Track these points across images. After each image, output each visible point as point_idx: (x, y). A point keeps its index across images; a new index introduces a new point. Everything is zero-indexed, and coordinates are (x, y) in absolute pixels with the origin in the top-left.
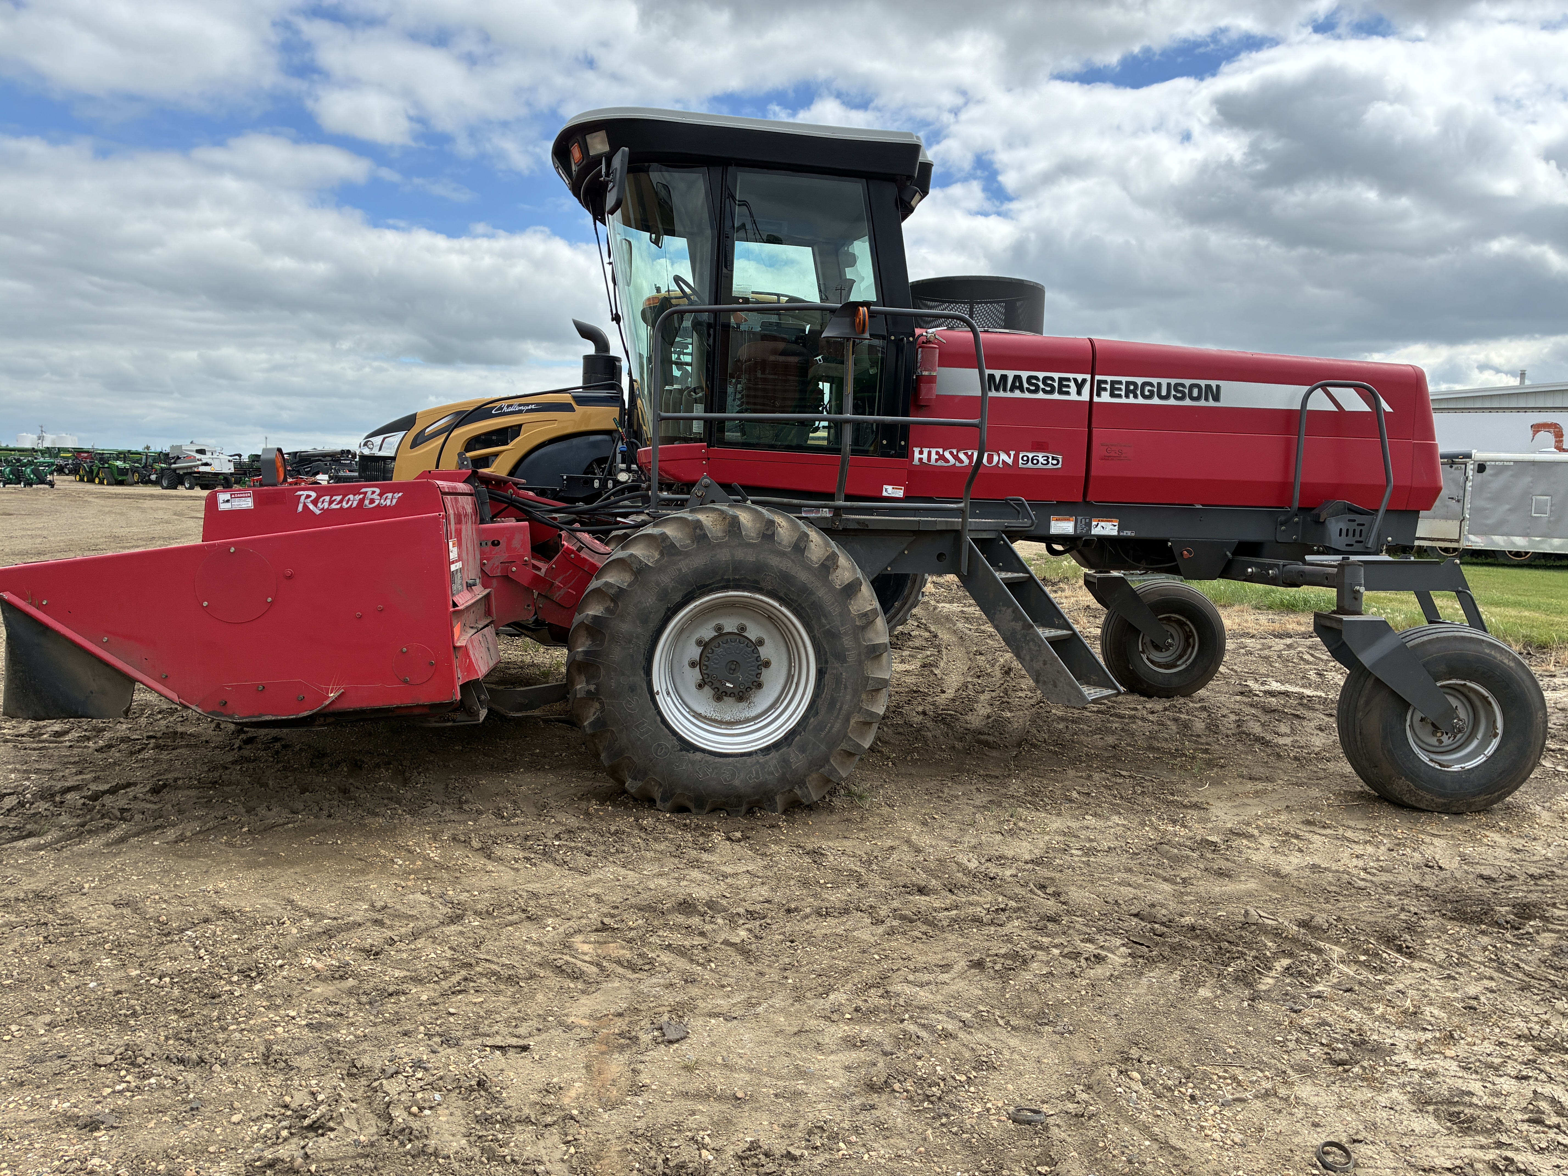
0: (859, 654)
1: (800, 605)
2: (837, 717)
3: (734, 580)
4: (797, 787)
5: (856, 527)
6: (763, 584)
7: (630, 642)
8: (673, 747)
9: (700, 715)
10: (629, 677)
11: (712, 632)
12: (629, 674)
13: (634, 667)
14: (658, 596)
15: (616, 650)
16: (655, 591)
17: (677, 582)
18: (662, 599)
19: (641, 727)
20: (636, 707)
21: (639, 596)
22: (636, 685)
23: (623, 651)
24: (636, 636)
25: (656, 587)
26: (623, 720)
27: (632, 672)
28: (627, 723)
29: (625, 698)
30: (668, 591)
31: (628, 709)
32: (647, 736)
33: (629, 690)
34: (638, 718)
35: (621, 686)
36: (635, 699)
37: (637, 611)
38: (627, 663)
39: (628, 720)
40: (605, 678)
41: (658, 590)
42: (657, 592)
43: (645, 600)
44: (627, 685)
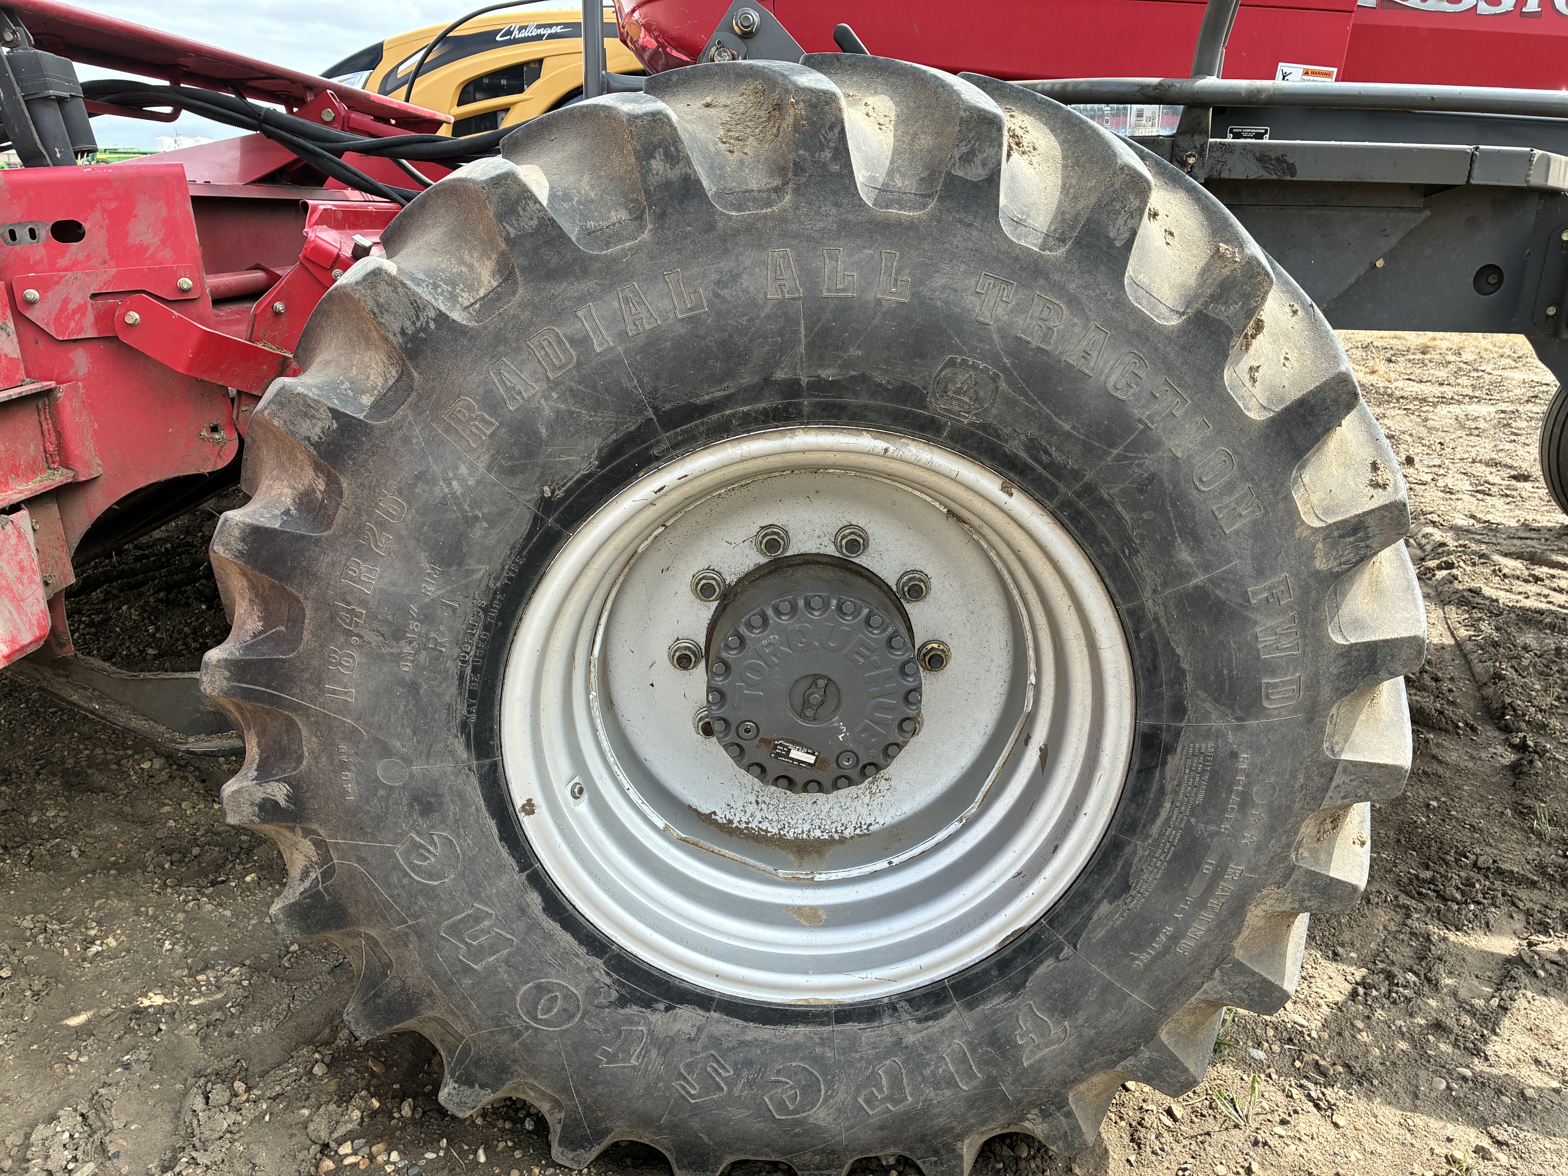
0: (1313, 684)
1: (1089, 490)
2: (1201, 904)
3: (819, 386)
4: (1033, 1114)
5: (1255, 172)
6: (938, 406)
7: (398, 634)
8: (593, 992)
9: (708, 819)
10: (408, 761)
11: (747, 551)
12: (405, 750)
13: (425, 724)
14: (498, 452)
15: (348, 662)
16: (484, 433)
17: (574, 396)
18: (517, 463)
19: (472, 928)
20: (443, 865)
21: (423, 450)
22: (442, 796)
23: (377, 669)
24: (420, 608)
25: (489, 414)
26: (402, 907)
27: (418, 742)
28: (416, 917)
29: (401, 835)
30: (537, 433)
31: (413, 871)
32: (494, 957)
33: (411, 806)
34: (452, 903)
35: (382, 792)
36: (439, 836)
37: (417, 512)
38: (396, 712)
39: (422, 907)
40: (316, 759)
41: (494, 428)
42: (492, 435)
43: (445, 471)
44: (404, 788)
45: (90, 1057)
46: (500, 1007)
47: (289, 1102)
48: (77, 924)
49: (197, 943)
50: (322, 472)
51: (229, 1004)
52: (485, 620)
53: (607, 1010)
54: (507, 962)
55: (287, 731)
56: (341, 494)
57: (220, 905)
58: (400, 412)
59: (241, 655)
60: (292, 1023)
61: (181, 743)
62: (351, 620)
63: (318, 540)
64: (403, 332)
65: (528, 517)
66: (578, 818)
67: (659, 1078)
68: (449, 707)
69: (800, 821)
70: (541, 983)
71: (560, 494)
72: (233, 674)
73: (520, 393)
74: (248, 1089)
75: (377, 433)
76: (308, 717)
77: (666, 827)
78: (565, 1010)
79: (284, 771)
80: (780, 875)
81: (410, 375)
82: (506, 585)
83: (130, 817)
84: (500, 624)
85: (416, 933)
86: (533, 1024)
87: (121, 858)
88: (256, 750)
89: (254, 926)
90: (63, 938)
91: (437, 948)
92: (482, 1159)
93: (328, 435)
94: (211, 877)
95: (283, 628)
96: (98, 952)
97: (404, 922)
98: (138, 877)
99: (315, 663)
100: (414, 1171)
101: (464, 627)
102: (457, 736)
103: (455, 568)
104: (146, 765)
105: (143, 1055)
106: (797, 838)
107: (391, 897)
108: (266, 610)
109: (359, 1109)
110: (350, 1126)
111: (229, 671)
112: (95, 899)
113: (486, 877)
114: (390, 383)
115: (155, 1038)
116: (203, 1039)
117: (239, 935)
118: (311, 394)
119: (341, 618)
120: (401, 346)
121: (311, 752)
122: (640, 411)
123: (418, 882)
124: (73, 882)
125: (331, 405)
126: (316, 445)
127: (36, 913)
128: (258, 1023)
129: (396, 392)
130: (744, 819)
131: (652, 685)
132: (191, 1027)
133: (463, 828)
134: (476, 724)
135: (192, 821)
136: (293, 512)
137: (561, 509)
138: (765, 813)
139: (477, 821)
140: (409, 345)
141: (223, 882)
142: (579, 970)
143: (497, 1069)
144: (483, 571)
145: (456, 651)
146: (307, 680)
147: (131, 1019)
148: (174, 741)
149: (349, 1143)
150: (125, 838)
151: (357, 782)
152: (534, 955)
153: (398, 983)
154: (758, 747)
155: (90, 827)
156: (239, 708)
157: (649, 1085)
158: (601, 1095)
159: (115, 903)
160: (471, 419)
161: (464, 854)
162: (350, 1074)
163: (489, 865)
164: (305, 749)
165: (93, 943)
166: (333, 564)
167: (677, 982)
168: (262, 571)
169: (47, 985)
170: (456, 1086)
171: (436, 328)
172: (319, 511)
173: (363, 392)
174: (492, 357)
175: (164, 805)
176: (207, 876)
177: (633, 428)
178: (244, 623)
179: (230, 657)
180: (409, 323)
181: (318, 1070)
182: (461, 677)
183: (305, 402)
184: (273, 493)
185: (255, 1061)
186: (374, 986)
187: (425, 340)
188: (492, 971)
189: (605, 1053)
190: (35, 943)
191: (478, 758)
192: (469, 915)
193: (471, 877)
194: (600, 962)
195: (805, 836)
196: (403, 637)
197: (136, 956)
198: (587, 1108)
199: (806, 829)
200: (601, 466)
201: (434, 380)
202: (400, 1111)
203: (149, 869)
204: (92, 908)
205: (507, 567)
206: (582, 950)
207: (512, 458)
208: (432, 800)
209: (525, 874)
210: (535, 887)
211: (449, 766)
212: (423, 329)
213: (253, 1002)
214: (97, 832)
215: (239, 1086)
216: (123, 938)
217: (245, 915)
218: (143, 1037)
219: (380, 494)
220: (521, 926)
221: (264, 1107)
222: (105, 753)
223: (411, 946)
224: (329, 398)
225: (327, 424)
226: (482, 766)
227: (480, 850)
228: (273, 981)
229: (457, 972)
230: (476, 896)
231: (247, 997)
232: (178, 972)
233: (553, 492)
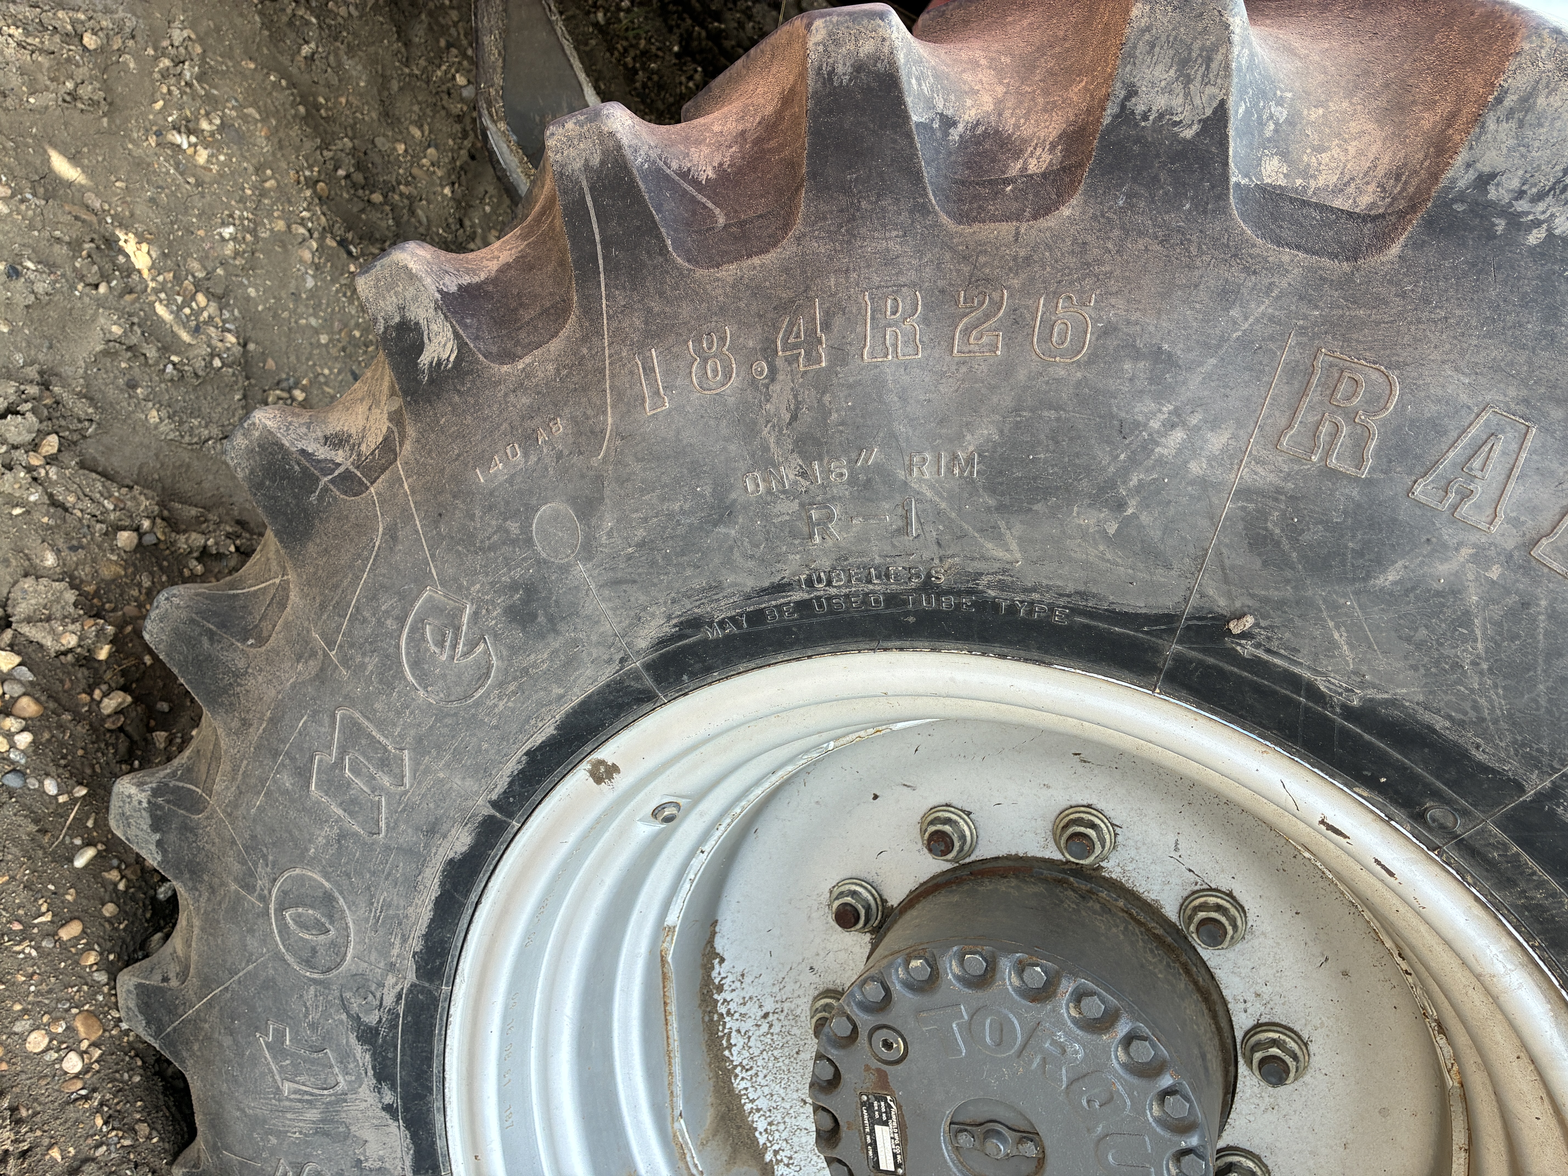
7: (810, 445)
8: (361, 984)
9: (709, 958)
10: (588, 550)
11: (1174, 880)
12: (604, 540)
13: (666, 557)
14: (1293, 498)
15: (715, 371)
16: (1327, 454)
17: (1513, 614)
18: (1286, 545)
19: (369, 759)
20: (444, 676)
21: (1223, 339)
22: (557, 632)
23: (725, 432)
24: (879, 468)
25: (1379, 449)
26: (349, 633)
27: (629, 557)
28: (345, 661)
29: (460, 587)
30: (1381, 563)
31: (413, 630)
32: (340, 812)
33: (514, 587)
34: (391, 715)
35: (513, 527)
36: (486, 651)
37: (1079, 383)
38: (663, 499)
39: (363, 666)
40: (519, 387)
41: (1352, 471)
42: (1333, 474)
43: (1197, 404)
44: (540, 563)
45: (10, 215)
46: (274, 844)
47: (58, 526)
48: (209, 99)
49: (252, 265)
50: (1068, 153)
51: (175, 358)
52: (908, 592)
53: (344, 1017)
54: (343, 835)
55: (545, 312)
56: (1043, 210)
57: (317, 267)
58: (1286, 255)
59: (640, 168)
60: (186, 456)
61: (491, 115)
62: (796, 346)
63: (924, 209)
64: (1484, 180)
65: (1166, 603)
66: (623, 833)
67: (280, 1134)
68: (716, 587)
69: (766, 1090)
70: (334, 899)
71: (1247, 649)
72: (599, 172)
73: (1465, 495)
74: (50, 460)
75: (1214, 227)
76: (585, 339)
77: (671, 929)
78: (314, 951)
79: (477, 338)
80: (676, 1125)
81: (1383, 240)
82: (996, 606)
83: (386, 93)
84: (911, 619)
85: (322, 669)
86: (272, 906)
87: (327, 109)
88: (493, 266)
89: (308, 326)
90: (176, 92)
91: (315, 713)
92: (80, 862)
93: (1160, 130)
94: (350, 236)
95: (721, 220)
96: (179, 146)
97: (330, 644)
98: (309, 145)
99: (686, 310)
100: (12, 781)
101: (878, 560)
102: (669, 618)
103: (992, 502)
104: (460, 80)
105: (40, 288)
106: (739, 1097)
107: (357, 608)
108: (740, 171)
109: (81, 639)
110: (48, 642)
111: (603, 163)
112: (254, 104)
113: (457, 754)
114: (1338, 203)
115: (80, 287)
116: (106, 353)
117: (286, 314)
118: (1236, 50)
119: (791, 324)
120: (1447, 189)
121: (528, 373)
122: (1533, 762)
123: (398, 647)
124: (267, 67)
125: (1231, 103)
126: (1125, 115)
127: (201, 40)
128: (163, 413)
129: (1325, 224)
130: (733, 1006)
131: (876, 797)
132: (115, 329)
133: (519, 687)
134: (705, 642)
135: (415, 171)
136: (955, 134)
137: (1211, 660)
138: (756, 1034)
139: (541, 705)
140: (1459, 207)
141: (349, 253)
142: (384, 950)
143: (190, 861)
144: (1008, 556)
145: (825, 563)
146: (649, 310)
147: (92, 241)
148: (490, 105)
149: (17, 660)
150: (355, 102)
151: (513, 476)
152: (373, 874)
153: (241, 664)
154: (867, 1068)
155: (351, 50)
156: (551, 202)
157: (265, 1121)
158: (221, 1046)
159: (261, 133)
160: (1351, 416)
161: (477, 704)
162: (139, 585)
163: (479, 751)
164: (528, 359)
165: (189, 132)
166: (889, 261)
167: (438, 1104)
168: (816, 133)
169: (94, 103)
170: (145, 805)
171: (1532, 250)
172: (982, 184)
173: (1284, 155)
174: (1526, 401)
175: (421, 127)
176: (349, 229)
177: (1480, 756)
178: (698, 143)
179: (628, 152)
180: (1515, 184)
181: (125, 538)
182: (780, 588)
183: (1214, 49)
184: (968, 77)
185: (106, 439)
186: (222, 625)
187: (1491, 235)
188: (320, 817)
189: (280, 1036)
190: (156, 58)
191: (648, 667)
192: (386, 750)
193: (445, 731)
194: (411, 976)
195: (748, 1107)
196: (808, 459)
197: (196, 198)
198: (195, 1021)
199: (760, 1103)
200: (1349, 712)
201: (1403, 295)
202: (105, 695)
203: (325, 153)
204: (240, 108)
205: (1035, 596)
206: (416, 944)
207: (1294, 532)
208: (541, 619)
209: (493, 812)
210: (479, 834)
211: (611, 625)
212: (1516, 222)
213: (195, 388)
214: (348, 64)
215: (51, 445)
216: (215, 168)
217: (317, 307)
218: (75, 269)
219: (1082, 292)
220: (407, 836)
221: (32, 498)
222: (455, 24)
223: (300, 666)
224: (1243, 91)
225: (1184, 114)
226: (638, 678)
227: (496, 727)
228: (237, 397)
229: (293, 759)
230: (420, 747)
231: (197, 376)
232: (195, 265)
233: (1244, 635)
